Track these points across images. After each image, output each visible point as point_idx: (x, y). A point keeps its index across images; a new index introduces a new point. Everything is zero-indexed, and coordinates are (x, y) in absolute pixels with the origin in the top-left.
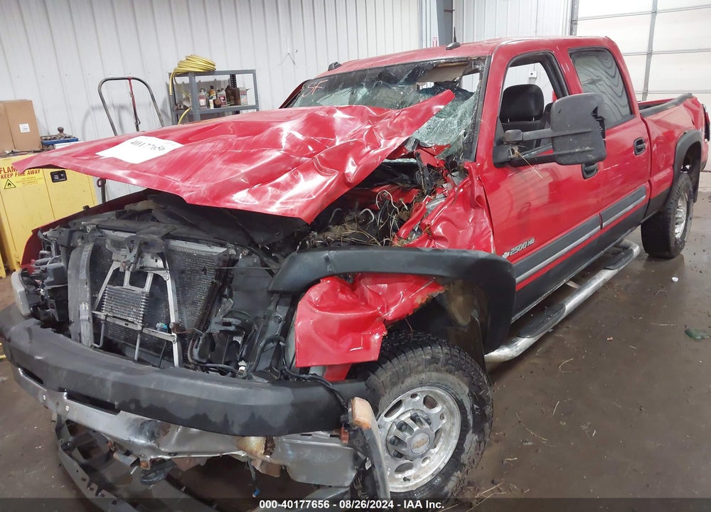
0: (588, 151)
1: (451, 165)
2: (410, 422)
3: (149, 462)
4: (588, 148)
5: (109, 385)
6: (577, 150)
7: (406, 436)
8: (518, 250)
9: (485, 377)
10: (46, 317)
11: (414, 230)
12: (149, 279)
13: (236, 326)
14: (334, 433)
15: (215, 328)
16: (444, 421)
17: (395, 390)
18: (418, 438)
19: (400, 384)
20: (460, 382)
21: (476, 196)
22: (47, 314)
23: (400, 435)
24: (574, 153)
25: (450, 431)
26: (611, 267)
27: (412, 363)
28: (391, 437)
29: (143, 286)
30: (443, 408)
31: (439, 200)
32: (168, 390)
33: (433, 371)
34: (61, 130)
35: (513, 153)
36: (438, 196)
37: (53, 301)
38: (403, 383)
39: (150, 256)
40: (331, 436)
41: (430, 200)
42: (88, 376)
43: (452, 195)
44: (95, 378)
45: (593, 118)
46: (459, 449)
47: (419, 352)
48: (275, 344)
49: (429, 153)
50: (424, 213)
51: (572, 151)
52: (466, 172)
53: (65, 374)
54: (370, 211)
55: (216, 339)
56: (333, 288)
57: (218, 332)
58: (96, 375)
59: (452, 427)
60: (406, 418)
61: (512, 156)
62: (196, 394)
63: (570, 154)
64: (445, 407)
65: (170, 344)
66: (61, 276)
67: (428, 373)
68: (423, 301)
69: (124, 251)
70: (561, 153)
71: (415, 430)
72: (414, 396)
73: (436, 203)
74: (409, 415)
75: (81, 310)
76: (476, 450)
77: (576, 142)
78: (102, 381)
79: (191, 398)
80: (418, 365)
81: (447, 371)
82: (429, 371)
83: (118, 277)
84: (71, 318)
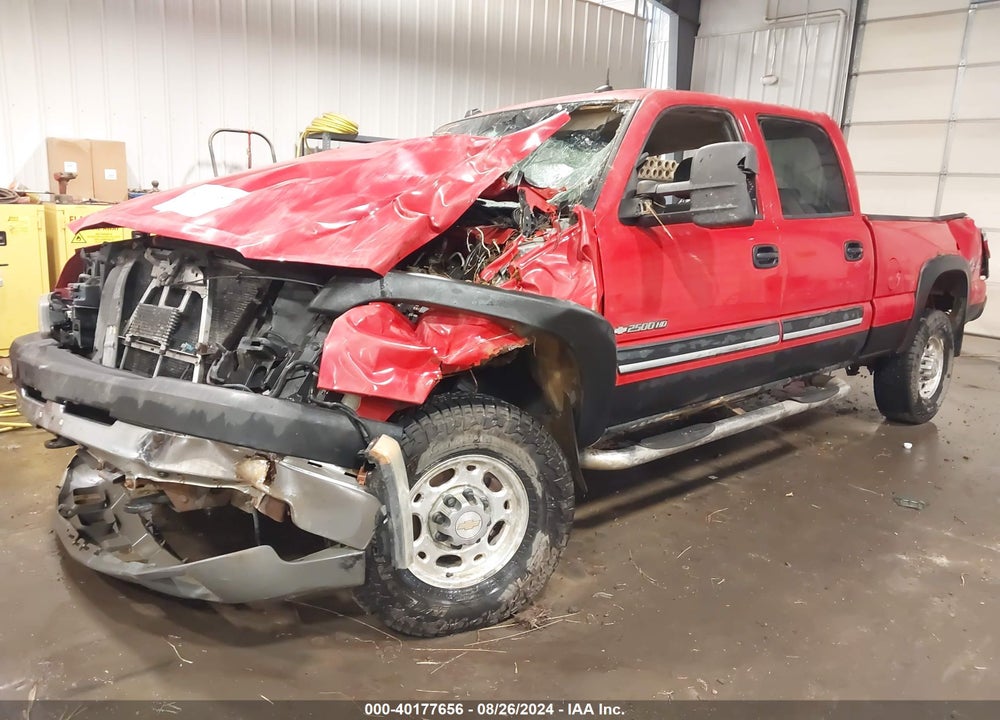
0: (730, 209)
1: (563, 209)
2: (460, 498)
3: (134, 482)
4: (730, 205)
5: (108, 390)
6: (717, 207)
7: (451, 513)
8: (641, 328)
9: (565, 462)
10: (67, 341)
11: (499, 273)
12: (186, 298)
13: (266, 347)
14: (351, 472)
15: (243, 347)
16: (508, 511)
17: (442, 447)
18: (467, 517)
19: (449, 441)
20: (529, 458)
21: (582, 245)
22: (68, 337)
23: (447, 511)
24: (713, 211)
25: (515, 526)
26: (798, 398)
27: (469, 420)
28: (435, 512)
29: (178, 305)
30: (508, 494)
31: (538, 242)
32: (168, 393)
33: (494, 435)
34: (155, 185)
35: (645, 209)
36: (537, 239)
37: (78, 322)
38: (452, 440)
39: (190, 271)
40: (346, 474)
41: (524, 242)
42: (89, 381)
43: (554, 240)
44: (96, 383)
45: (738, 171)
46: (524, 550)
47: (478, 408)
48: (308, 373)
49: (538, 194)
50: (515, 254)
51: (711, 208)
52: (576, 218)
53: (66, 380)
54: (460, 254)
55: (241, 359)
56: (382, 315)
57: (245, 352)
58: (96, 380)
59: (518, 522)
60: (457, 494)
61: (643, 212)
62: (195, 397)
63: (708, 211)
64: (511, 492)
65: (192, 366)
66: (95, 295)
67: (488, 437)
68: (496, 353)
69: (163, 263)
70: (698, 210)
71: (464, 506)
72: (471, 468)
73: (532, 246)
74: (461, 490)
75: (107, 336)
76: (545, 557)
77: (717, 197)
78: (102, 385)
79: (188, 400)
80: (476, 423)
81: (512, 439)
82: (488, 433)
83: (154, 297)
84: (96, 344)
